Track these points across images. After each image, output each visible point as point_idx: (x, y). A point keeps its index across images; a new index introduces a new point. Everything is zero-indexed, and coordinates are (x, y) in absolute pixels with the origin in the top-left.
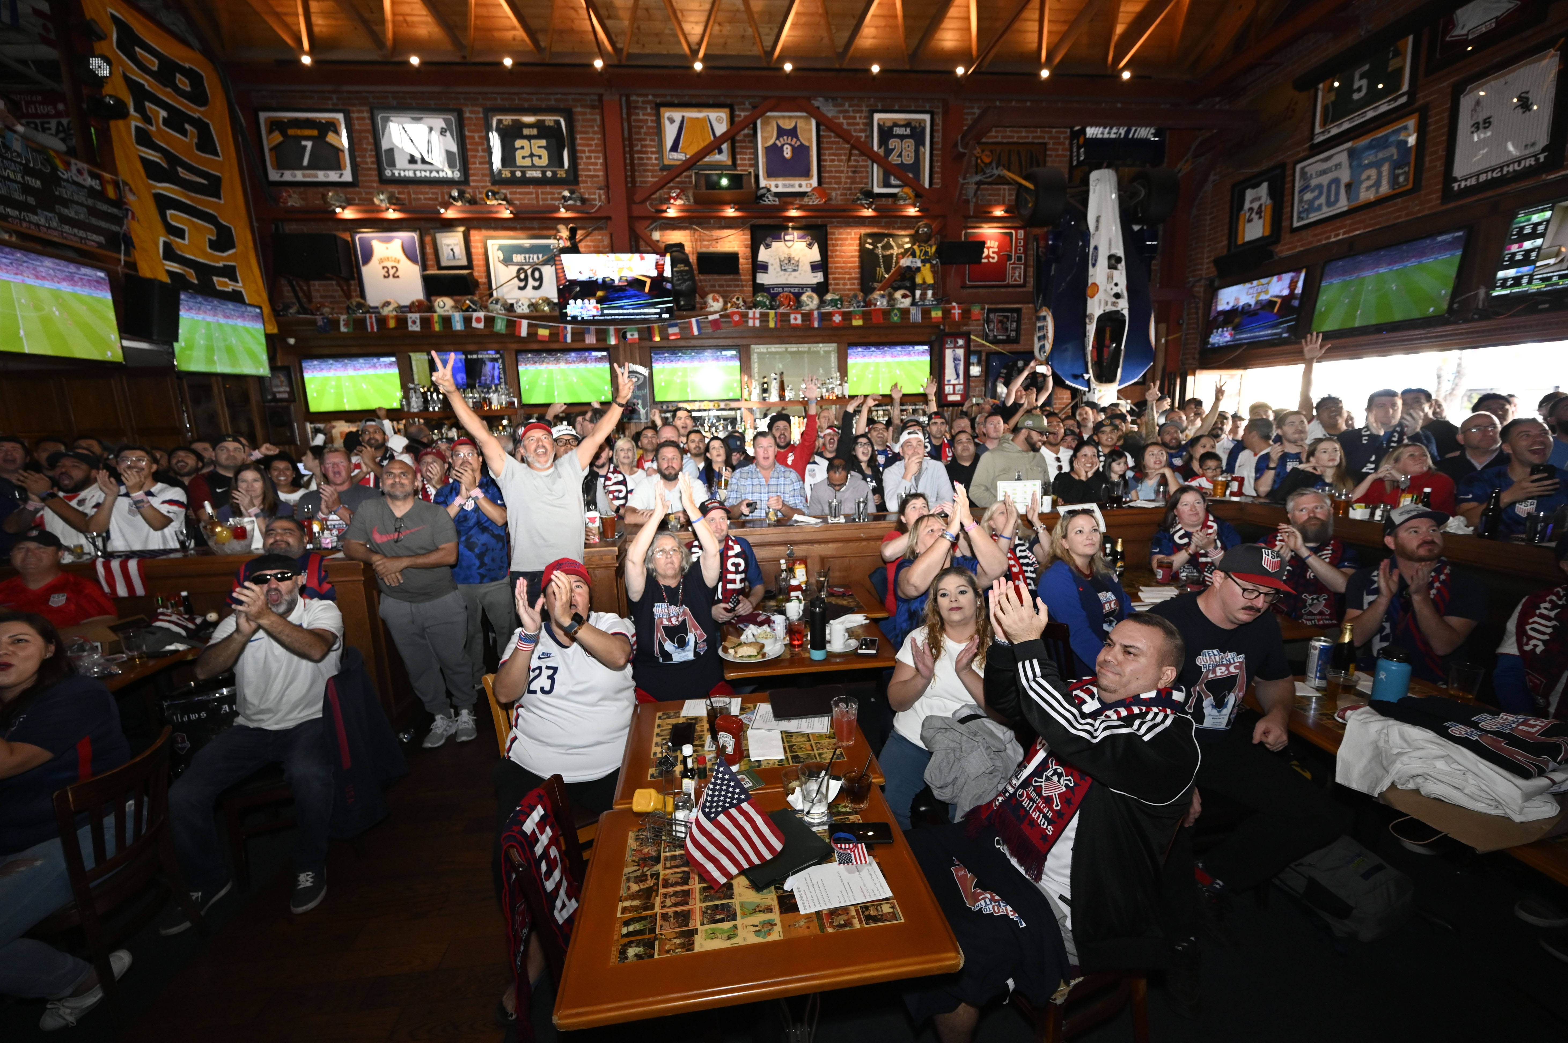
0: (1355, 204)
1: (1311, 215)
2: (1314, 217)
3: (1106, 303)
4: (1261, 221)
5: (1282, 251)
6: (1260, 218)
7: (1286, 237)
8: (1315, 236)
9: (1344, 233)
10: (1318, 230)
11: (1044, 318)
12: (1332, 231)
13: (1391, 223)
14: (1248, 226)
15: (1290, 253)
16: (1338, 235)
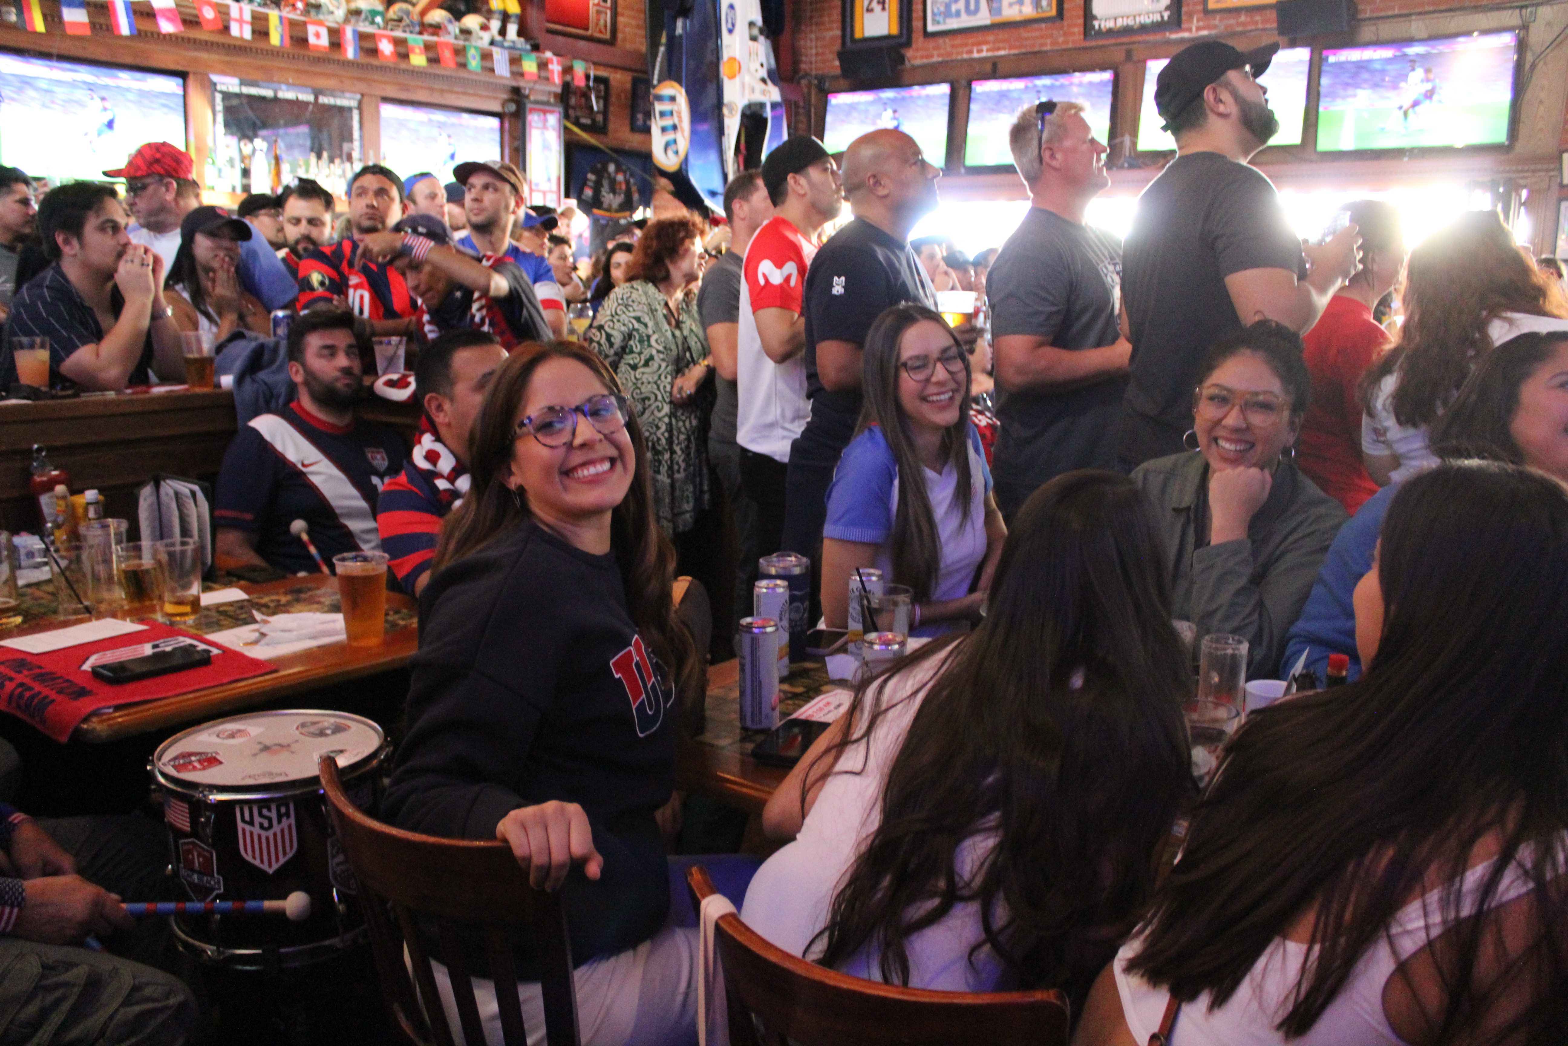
0: (998, 19)
1: (948, 21)
2: (953, 24)
3: (753, 90)
4: (886, 14)
5: (915, 58)
6: (884, 9)
7: (918, 40)
8: (953, 46)
9: (988, 50)
10: (958, 41)
11: (673, 99)
12: (973, 44)
13: (1036, 49)
14: (867, 16)
15: (925, 61)
16: (979, 51)
